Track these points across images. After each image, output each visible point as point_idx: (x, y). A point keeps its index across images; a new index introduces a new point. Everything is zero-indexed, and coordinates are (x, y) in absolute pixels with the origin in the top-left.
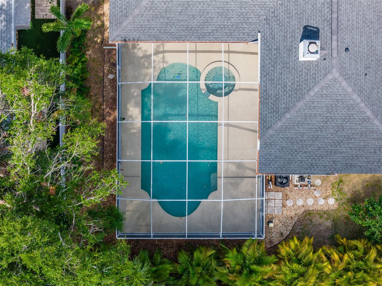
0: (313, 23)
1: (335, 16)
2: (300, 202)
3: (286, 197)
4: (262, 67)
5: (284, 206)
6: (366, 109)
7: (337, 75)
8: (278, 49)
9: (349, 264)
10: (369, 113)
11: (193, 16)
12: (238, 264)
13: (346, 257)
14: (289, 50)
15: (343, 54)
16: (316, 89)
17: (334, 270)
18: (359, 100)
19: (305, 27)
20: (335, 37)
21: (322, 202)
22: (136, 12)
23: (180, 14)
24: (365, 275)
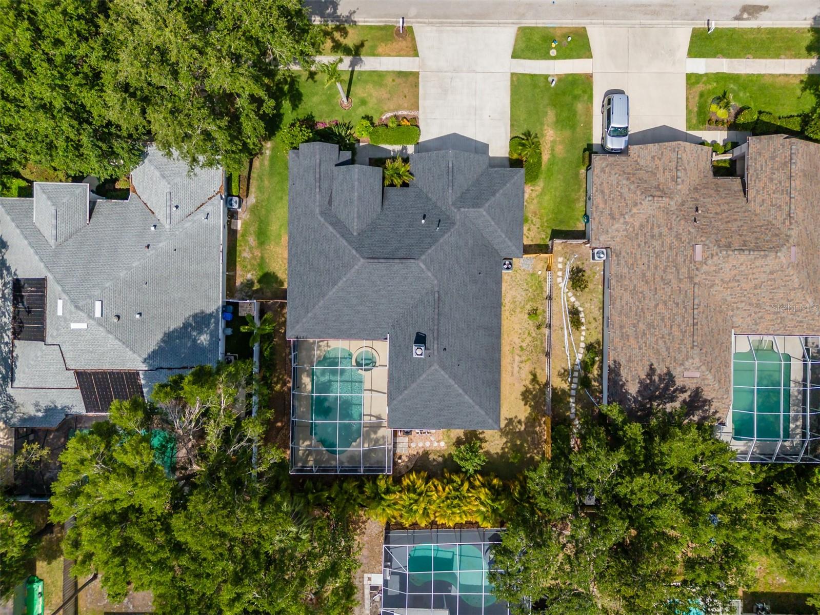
0: (423, 331)
1: (436, 327)
2: (421, 445)
3: (411, 441)
4: (390, 357)
5: (409, 447)
6: (458, 388)
7: (437, 367)
8: (400, 346)
9: (449, 493)
10: (461, 391)
11: (343, 323)
12: (372, 492)
13: (447, 489)
14: (407, 348)
15: (442, 352)
16: (424, 376)
17: (439, 497)
18: (453, 383)
19: (417, 333)
20: (436, 342)
21: (436, 444)
22: (304, 320)
23: (335, 321)
24: (459, 502)
